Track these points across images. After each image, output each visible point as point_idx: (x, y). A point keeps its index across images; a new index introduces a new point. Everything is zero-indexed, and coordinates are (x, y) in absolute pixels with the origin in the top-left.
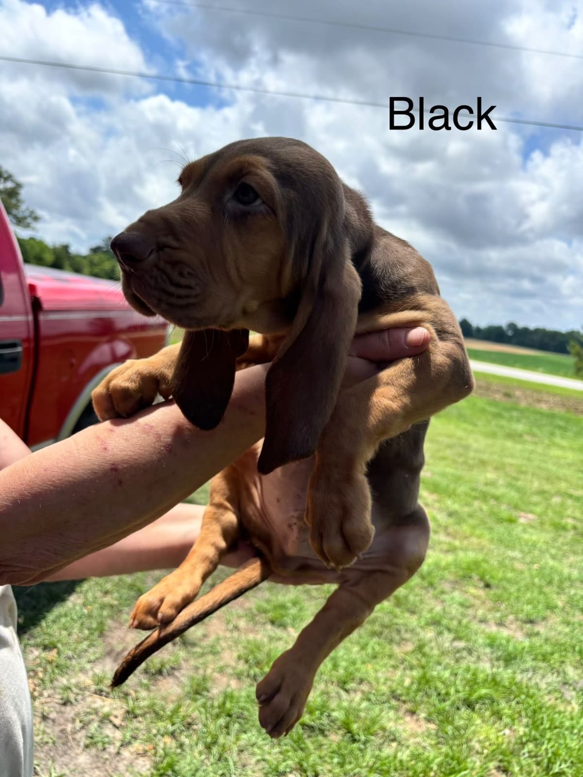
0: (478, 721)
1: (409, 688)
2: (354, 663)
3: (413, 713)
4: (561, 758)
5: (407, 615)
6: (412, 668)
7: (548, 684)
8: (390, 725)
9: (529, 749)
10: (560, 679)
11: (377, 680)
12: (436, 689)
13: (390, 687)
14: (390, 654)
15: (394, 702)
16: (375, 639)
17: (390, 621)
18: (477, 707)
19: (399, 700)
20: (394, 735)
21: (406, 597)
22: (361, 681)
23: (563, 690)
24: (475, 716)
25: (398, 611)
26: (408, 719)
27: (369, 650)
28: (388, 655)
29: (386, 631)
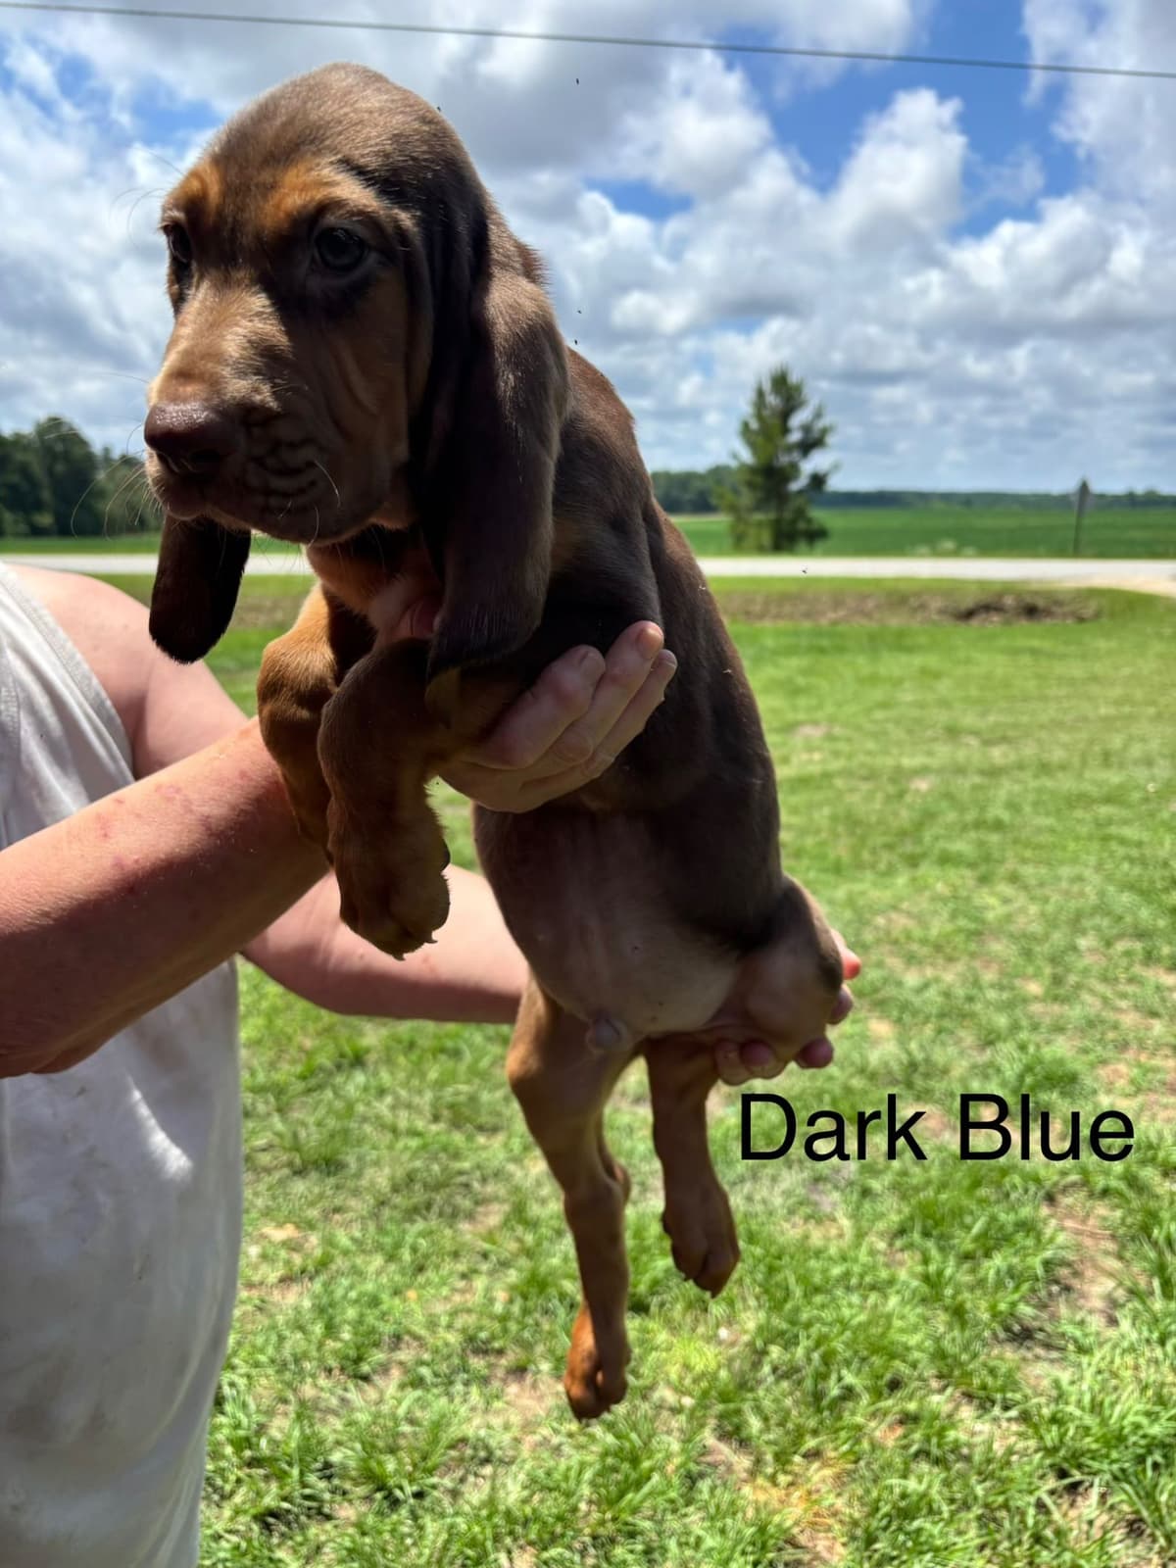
0: (662, 1337)
1: (504, 1319)
2: (374, 1301)
3: (519, 1371)
4: (839, 1357)
5: (481, 1140)
6: (504, 1264)
7: (787, 1194)
8: (473, 1429)
9: (771, 1362)
10: (805, 1175)
11: (432, 1324)
12: (562, 1296)
13: (464, 1331)
14: (453, 1249)
15: (477, 1363)
16: (420, 1225)
17: (444, 1169)
18: (655, 1301)
19: (486, 1352)
20: (487, 1447)
21: (473, 1099)
22: (397, 1340)
23: (815, 1197)
24: (652, 1325)
25: (458, 1138)
26: (513, 1389)
27: (406, 1255)
28: (449, 1254)
29: (438, 1198)
